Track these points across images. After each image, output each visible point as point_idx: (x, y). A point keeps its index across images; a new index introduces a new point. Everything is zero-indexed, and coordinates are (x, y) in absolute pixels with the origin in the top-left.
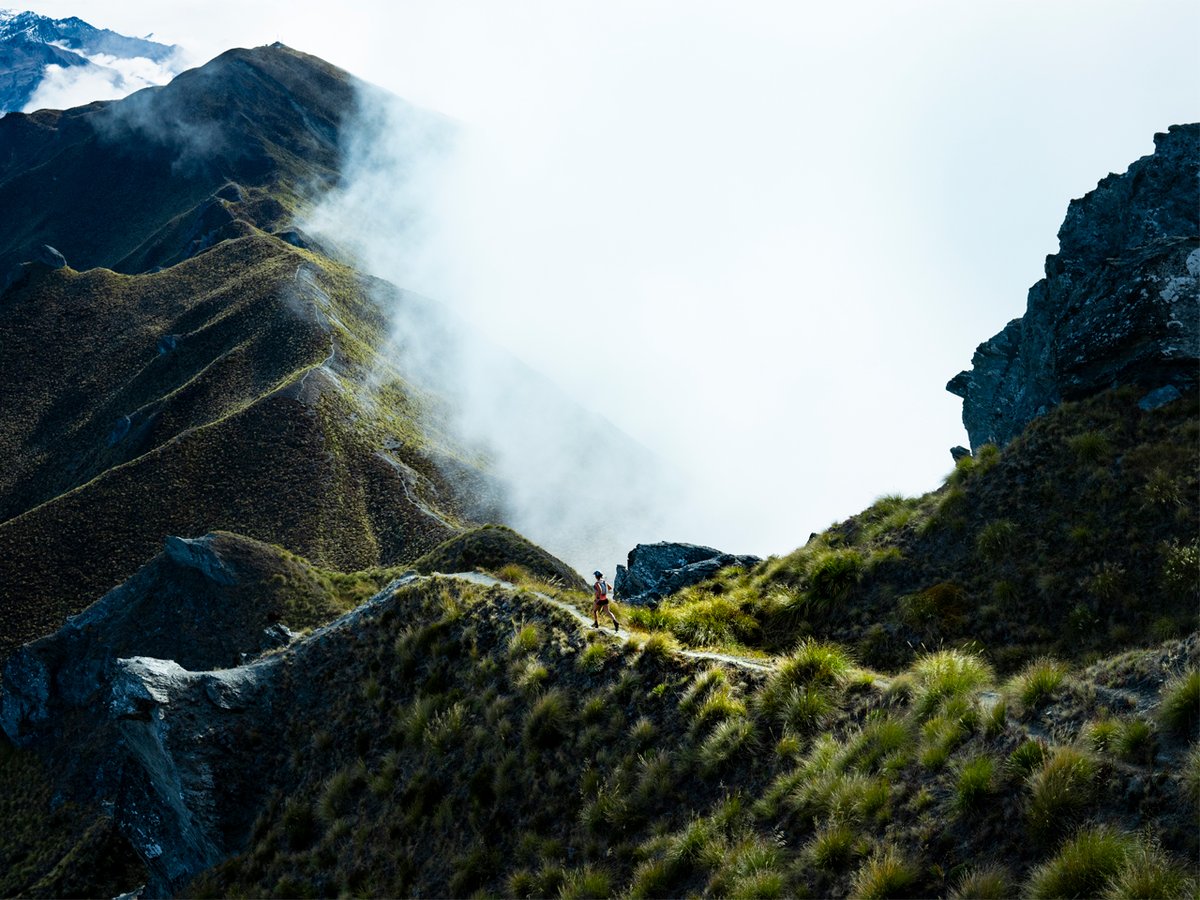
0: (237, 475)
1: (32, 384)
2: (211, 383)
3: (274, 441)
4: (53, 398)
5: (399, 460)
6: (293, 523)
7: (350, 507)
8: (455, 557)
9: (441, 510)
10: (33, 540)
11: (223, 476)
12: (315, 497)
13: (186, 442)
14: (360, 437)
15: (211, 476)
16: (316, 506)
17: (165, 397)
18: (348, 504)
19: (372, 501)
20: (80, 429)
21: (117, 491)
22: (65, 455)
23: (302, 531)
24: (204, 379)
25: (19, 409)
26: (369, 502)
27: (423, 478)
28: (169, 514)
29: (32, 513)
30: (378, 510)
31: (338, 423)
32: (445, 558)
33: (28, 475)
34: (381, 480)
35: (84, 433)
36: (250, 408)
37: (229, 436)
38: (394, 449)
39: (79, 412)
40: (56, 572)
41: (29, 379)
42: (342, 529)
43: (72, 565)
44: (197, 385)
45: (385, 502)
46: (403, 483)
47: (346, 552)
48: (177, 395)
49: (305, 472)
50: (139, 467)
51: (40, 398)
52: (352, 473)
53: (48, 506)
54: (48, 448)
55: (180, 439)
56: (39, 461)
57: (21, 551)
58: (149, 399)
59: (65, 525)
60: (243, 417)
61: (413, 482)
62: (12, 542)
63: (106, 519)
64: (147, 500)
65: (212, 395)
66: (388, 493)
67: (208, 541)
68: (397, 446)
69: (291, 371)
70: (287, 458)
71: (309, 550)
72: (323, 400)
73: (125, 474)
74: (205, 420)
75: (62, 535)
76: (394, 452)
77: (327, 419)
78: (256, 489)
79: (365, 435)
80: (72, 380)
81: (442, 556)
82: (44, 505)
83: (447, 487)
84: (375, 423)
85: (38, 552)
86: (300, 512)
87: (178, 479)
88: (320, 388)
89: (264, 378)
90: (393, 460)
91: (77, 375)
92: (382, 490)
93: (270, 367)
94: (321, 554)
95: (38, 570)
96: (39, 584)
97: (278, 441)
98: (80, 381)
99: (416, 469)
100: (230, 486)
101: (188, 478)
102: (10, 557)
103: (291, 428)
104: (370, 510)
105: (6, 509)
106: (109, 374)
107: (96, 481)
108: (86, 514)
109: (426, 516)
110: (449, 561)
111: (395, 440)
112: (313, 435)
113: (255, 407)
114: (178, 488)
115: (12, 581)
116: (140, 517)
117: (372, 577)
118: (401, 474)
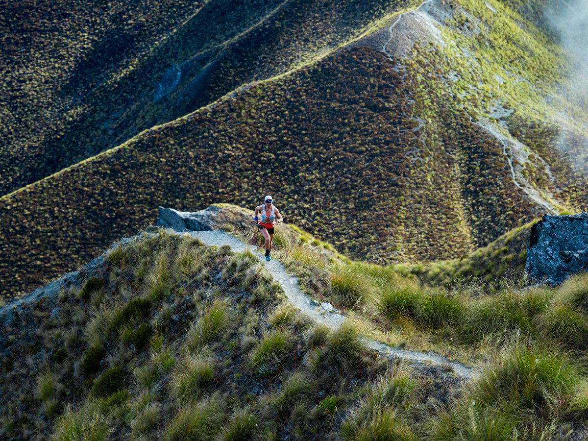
0: (302, 143)
1: (68, 22)
2: (282, 28)
3: (350, 102)
4: (93, 40)
5: (507, 132)
6: (367, 206)
7: (440, 189)
8: (518, 251)
9: (556, 197)
10: (52, 212)
11: (285, 144)
12: (398, 174)
13: (242, 99)
14: (459, 101)
15: (271, 143)
16: (397, 185)
17: (225, 43)
18: (439, 184)
19: (468, 182)
20: (123, 78)
21: (157, 157)
22: (102, 110)
23: (379, 216)
24: (273, 23)
25: (52, 53)
26: (465, 183)
27: (536, 156)
28: (217, 187)
29: (53, 178)
30: (475, 194)
31: (433, 82)
32: (505, 252)
33: (56, 132)
34: (482, 157)
35: (126, 84)
36: (324, 60)
37: (296, 94)
38: (502, 119)
39: (122, 58)
40: (77, 252)
41: (65, 16)
42: (429, 216)
43: (97, 245)
44: (264, 29)
45: (484, 185)
46: (510, 161)
47: (432, 245)
48: (239, 42)
49: (387, 143)
50: (183, 129)
51: (77, 39)
52: (446, 146)
53: (73, 171)
54: (83, 100)
55: (236, 95)
56: (72, 117)
57: (38, 223)
58: (206, 45)
59: (91, 196)
60: (315, 71)
61: (522, 161)
62: (27, 212)
63: (140, 190)
64: (191, 169)
65: (282, 42)
66: (490, 174)
67: (209, 216)
68: (507, 115)
69: (379, 16)
70: (365, 124)
71: (385, 241)
72: (415, 53)
73: (166, 135)
74: (272, 72)
75: (87, 207)
76: (502, 123)
77: (419, 78)
78: (325, 161)
79: (466, 100)
80: (117, 19)
81: (503, 248)
82: (68, 169)
83: (565, 170)
84: (480, 85)
85: (57, 227)
86: (378, 192)
87: (231, 144)
88: (412, 37)
89: (348, 24)
90: (499, 133)
91: (123, 13)
92: (482, 169)
93: (355, 10)
94: (400, 246)
95: (55, 248)
96: (56, 265)
97: (356, 102)
98: (126, 20)
99: (528, 145)
100: (293, 155)
101: (243, 144)
102: (23, 230)
103: (373, 86)
104: (466, 193)
105: (29, 173)
106: (161, 12)
107: (131, 144)
108: (117, 183)
109: (536, 204)
110: (510, 256)
111: (505, 107)
112: (401, 96)
113: (330, 58)
114: (229, 156)
115: (24, 260)
116: (182, 189)
117: (413, 272)
118: (507, 150)
